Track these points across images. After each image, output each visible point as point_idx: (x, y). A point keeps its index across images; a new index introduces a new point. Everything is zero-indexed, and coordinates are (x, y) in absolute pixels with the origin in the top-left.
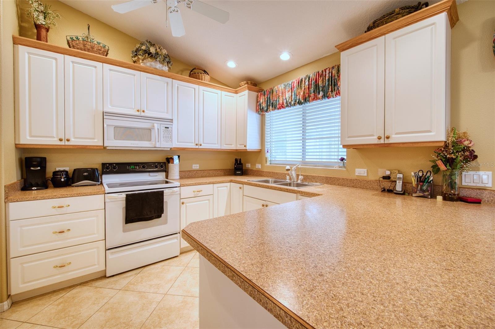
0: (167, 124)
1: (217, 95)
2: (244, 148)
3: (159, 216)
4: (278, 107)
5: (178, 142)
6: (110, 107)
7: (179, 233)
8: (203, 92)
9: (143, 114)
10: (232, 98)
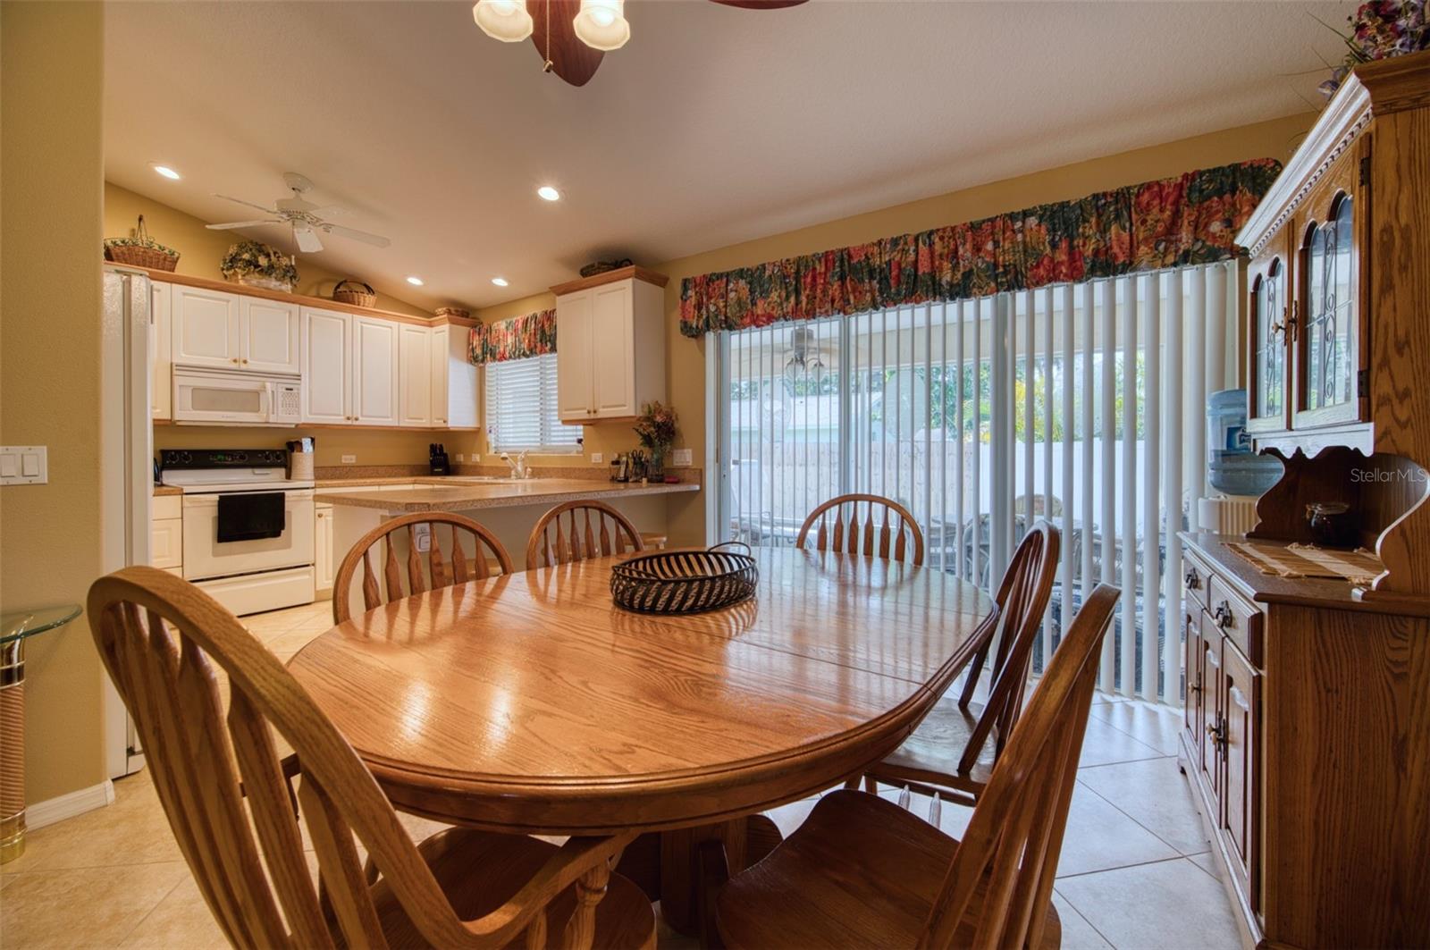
0: (290, 383)
1: (389, 329)
2: (444, 425)
3: (277, 534)
4: (498, 357)
5: (310, 413)
6: (183, 355)
7: (313, 565)
8: (362, 327)
9: (243, 367)
10: (422, 334)
